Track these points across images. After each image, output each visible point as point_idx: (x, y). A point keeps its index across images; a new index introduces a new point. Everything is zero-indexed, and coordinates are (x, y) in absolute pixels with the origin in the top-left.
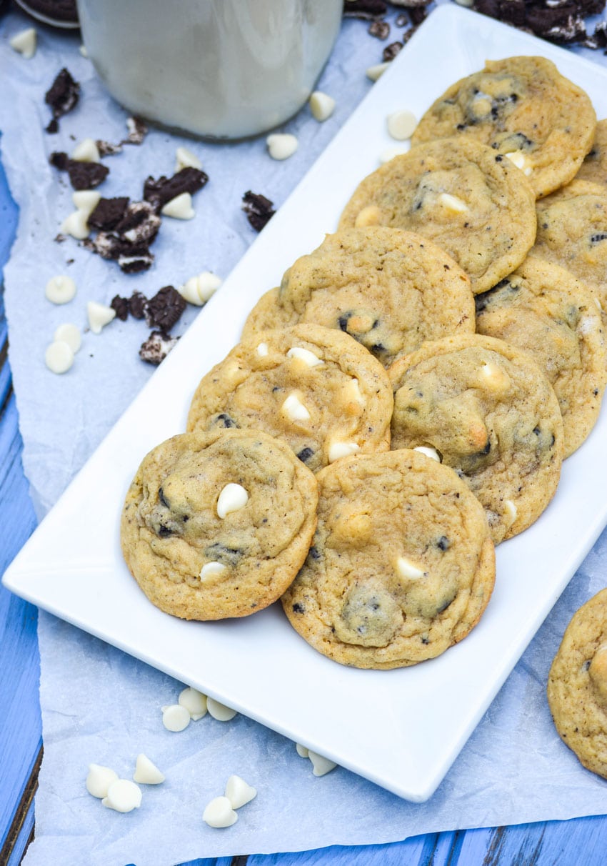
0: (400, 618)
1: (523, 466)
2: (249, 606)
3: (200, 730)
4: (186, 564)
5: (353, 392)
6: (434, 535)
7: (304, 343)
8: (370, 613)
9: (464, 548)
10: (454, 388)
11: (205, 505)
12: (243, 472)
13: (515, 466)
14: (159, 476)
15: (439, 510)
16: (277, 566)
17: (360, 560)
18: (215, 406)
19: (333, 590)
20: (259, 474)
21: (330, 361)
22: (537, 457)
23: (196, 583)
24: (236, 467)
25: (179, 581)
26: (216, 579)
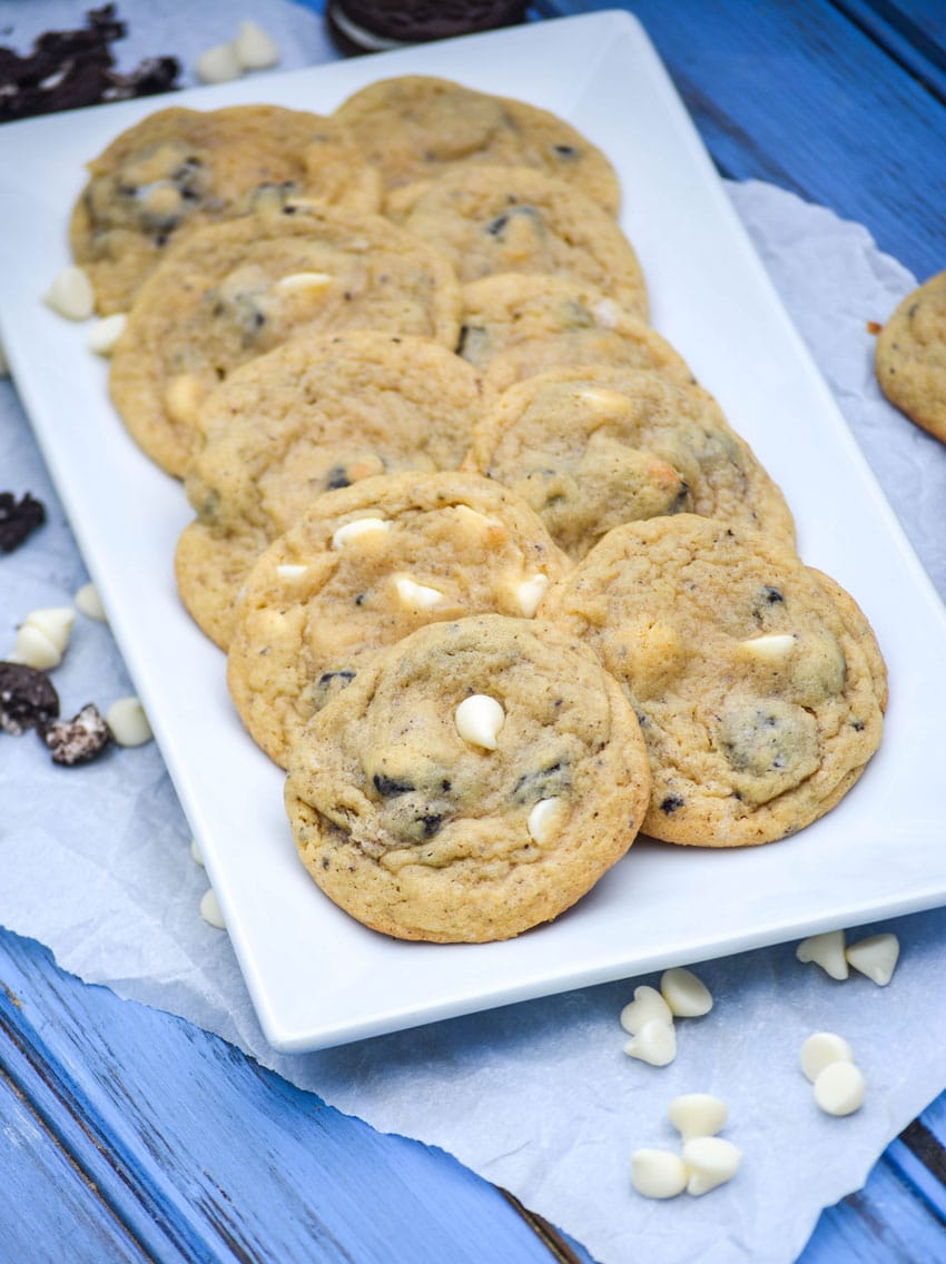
0: (809, 717)
1: (731, 487)
2: (627, 829)
4: (499, 840)
5: (474, 521)
6: (754, 593)
7: (342, 518)
8: (772, 732)
9: (798, 586)
10: (570, 448)
11: (454, 753)
12: (466, 676)
13: (724, 493)
14: (342, 780)
15: (727, 564)
16: (622, 749)
17: (691, 688)
19: (696, 746)
20: (491, 659)
21: (400, 512)
22: (736, 466)
23: (533, 853)
24: (450, 677)
25: (508, 869)
26: (559, 826)
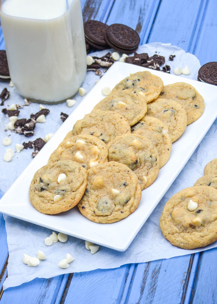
0: (114, 206)
1: (148, 167)
2: (69, 206)
3: (57, 245)
4: (49, 197)
5: (96, 149)
6: (122, 182)
7: (81, 139)
8: (105, 205)
9: (131, 185)
10: (126, 147)
11: (53, 180)
12: (65, 170)
13: (146, 167)
15: (123, 176)
16: (76, 194)
17: (101, 192)
18: (55, 159)
19: (93, 201)
20: (69, 169)
21: (89, 142)
22: (152, 164)
23: (52, 202)
24: (62, 169)
25: (47, 202)
26: (58, 200)
